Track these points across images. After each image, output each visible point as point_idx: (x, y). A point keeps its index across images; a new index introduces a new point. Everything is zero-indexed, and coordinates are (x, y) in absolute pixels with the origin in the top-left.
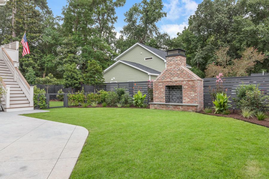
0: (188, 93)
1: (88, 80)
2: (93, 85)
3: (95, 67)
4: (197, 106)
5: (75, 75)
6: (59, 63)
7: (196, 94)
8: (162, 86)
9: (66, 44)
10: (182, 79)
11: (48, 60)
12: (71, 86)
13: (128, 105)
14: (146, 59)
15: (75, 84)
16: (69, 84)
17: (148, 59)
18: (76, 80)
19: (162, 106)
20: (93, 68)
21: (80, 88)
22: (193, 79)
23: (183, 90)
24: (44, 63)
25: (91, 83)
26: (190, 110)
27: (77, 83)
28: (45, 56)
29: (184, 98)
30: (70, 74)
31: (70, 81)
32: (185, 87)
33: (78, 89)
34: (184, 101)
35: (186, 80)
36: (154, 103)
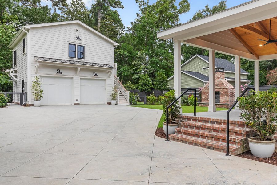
0: (223, 96)
1: (158, 87)
2: (161, 90)
3: (162, 77)
4: (228, 105)
5: (148, 82)
6: (134, 73)
7: (228, 97)
8: (207, 92)
9: (139, 57)
10: (220, 88)
11: (124, 70)
12: (144, 91)
13: (185, 104)
14: (204, 68)
15: (147, 89)
16: (143, 89)
17: (205, 68)
18: (148, 86)
19: (207, 105)
20: (161, 78)
21: (151, 92)
22: (226, 88)
23: (220, 94)
24: (122, 72)
25: (159, 89)
26: (223, 107)
27: (149, 89)
28: (122, 67)
29: (221, 100)
30: (144, 82)
31: (144, 87)
32: (221, 93)
33: (149, 93)
34: (220, 102)
35: (222, 88)
36: (202, 103)
